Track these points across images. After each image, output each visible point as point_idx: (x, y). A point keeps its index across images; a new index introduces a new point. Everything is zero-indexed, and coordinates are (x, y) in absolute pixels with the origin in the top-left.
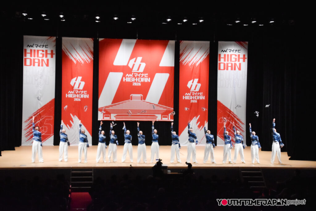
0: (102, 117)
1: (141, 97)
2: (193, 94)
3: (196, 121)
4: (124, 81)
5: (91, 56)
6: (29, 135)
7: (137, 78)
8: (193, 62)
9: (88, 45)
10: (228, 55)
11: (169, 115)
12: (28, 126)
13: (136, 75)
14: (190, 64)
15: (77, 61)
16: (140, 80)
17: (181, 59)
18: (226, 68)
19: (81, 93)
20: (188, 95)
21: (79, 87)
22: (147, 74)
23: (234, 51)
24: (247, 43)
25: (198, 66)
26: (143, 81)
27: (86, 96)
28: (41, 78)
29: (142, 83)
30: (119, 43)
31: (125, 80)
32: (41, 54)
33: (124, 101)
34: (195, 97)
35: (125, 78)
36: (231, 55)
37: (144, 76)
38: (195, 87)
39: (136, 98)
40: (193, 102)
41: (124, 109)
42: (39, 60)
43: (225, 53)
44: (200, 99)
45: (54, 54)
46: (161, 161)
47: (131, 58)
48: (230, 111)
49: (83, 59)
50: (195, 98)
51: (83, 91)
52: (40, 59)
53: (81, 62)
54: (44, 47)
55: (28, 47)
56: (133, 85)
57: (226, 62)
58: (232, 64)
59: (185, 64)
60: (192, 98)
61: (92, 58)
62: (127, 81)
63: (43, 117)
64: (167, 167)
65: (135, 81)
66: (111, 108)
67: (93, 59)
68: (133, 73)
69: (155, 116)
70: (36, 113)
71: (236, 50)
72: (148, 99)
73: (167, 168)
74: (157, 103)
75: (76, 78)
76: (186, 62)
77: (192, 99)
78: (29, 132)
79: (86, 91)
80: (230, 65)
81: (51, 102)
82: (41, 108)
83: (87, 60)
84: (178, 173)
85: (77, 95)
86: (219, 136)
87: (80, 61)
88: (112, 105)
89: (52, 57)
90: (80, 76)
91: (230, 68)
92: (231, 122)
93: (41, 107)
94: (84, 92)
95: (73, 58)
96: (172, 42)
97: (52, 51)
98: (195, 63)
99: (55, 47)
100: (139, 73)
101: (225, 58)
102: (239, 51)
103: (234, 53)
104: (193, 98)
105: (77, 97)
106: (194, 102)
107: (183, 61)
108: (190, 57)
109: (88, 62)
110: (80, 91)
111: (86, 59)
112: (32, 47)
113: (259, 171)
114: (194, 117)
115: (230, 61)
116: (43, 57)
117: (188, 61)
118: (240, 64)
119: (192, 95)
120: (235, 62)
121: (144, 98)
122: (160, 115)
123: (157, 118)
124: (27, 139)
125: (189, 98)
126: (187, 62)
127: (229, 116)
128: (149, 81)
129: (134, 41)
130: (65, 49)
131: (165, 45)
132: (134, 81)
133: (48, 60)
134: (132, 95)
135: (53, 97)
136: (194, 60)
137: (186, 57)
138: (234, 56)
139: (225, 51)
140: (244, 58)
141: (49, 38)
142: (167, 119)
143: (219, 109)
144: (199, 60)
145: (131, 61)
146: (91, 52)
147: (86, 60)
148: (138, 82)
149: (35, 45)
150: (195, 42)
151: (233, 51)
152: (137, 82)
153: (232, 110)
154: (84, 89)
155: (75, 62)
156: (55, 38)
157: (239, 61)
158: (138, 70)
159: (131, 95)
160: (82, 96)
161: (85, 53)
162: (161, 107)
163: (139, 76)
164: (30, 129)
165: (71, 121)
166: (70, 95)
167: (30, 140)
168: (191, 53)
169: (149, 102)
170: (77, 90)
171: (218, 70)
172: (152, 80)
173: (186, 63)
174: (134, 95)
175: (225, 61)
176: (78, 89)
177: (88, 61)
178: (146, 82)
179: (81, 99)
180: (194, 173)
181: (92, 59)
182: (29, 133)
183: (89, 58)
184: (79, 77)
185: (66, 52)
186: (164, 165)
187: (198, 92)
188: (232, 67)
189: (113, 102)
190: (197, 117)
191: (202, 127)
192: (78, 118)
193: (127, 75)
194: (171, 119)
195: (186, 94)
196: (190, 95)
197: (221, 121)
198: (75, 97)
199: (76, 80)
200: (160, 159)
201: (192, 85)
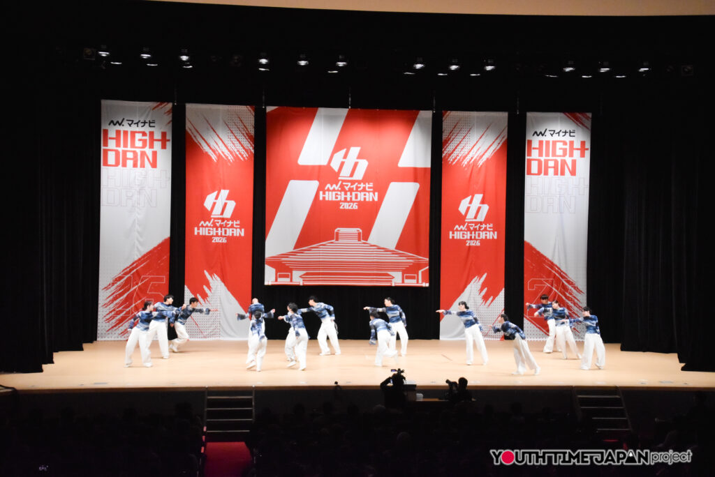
0: (274, 279)
1: (359, 234)
2: (472, 228)
3: (480, 287)
4: (321, 198)
5: (249, 145)
6: (113, 317)
7: (349, 193)
8: (472, 158)
9: (241, 121)
10: (548, 142)
11: (420, 272)
12: (111, 297)
13: (347, 186)
14: (465, 162)
15: (219, 156)
16: (356, 197)
17: (445, 152)
18: (544, 170)
19: (227, 225)
20: (461, 230)
21: (222, 213)
22: (371, 185)
23: (561, 133)
24: (590, 115)
25: (481, 166)
26: (362, 200)
27: (239, 232)
28: (139, 193)
29: (360, 203)
30: (311, 117)
31: (324, 198)
32: (140, 140)
33: (321, 242)
34: (475, 233)
35: (324, 193)
36: (554, 143)
37: (364, 188)
38: (475, 212)
39: (348, 236)
40: (472, 244)
41: (320, 260)
42: (135, 153)
43: (541, 138)
44: (488, 238)
45: (169, 140)
46: (402, 374)
47: (336, 149)
48: (552, 265)
49: (231, 153)
50: (475, 237)
51: (233, 221)
52: (138, 151)
53: (227, 157)
54: (147, 125)
55: (112, 124)
56: (341, 208)
57: (543, 159)
58: (556, 162)
59: (454, 163)
60: (469, 235)
61: (251, 148)
62: (327, 199)
63: (146, 278)
64: (415, 386)
65: (346, 200)
66: (292, 258)
67: (253, 151)
68: (340, 182)
69: (389, 275)
70: (128, 269)
71: (566, 132)
72: (374, 238)
73: (416, 389)
74: (392, 247)
75: (215, 193)
76: (456, 158)
77: (469, 238)
78: (114, 310)
79: (238, 222)
80: (551, 164)
81: (161, 245)
82: (140, 259)
83: (240, 154)
84: (440, 399)
85: (219, 229)
86: (528, 320)
87: (225, 155)
88: (294, 251)
89: (164, 147)
90: (224, 189)
91: (551, 171)
92: (554, 289)
93: (140, 257)
94: (235, 223)
95: (211, 148)
96: (426, 115)
97: (164, 134)
98: (476, 159)
99: (171, 124)
100: (353, 182)
101: (540, 149)
102: (572, 134)
103: (561, 138)
104: (471, 237)
105: (220, 234)
106: (474, 245)
107: (450, 155)
108: (466, 148)
109: (242, 158)
110: (226, 221)
111: (238, 151)
112: (120, 125)
113: (616, 395)
114: (474, 277)
115: (553, 156)
116: (144, 146)
117: (460, 155)
118: (574, 162)
119: (468, 229)
120: (563, 158)
121: (365, 235)
122: (400, 273)
123: (393, 280)
124: (111, 327)
125: (463, 237)
126: (458, 158)
127: (549, 274)
128: (376, 199)
129: (344, 112)
130: (192, 129)
131: (411, 121)
132: (343, 199)
133: (155, 154)
134: (338, 229)
135: (166, 233)
136: (474, 154)
137: (456, 148)
138: (562, 143)
139: (541, 133)
140: (583, 149)
141: (157, 106)
142: (415, 281)
143: (529, 261)
144: (484, 154)
145: (336, 155)
146: (250, 137)
147: (238, 153)
148: (351, 201)
149: (127, 120)
150: (475, 114)
151: (559, 133)
152: (349, 202)
153: (556, 262)
154: (233, 218)
155: (213, 158)
156: (170, 105)
157: (571, 155)
158: (352, 175)
159: (336, 230)
160: (229, 232)
161: (236, 138)
162: (401, 255)
163: (353, 188)
164: (117, 304)
165: (205, 287)
166: (202, 230)
167: (115, 328)
168: (466, 137)
169: (376, 244)
170: (219, 219)
171: (526, 176)
172: (381, 198)
173: (456, 160)
174: (342, 230)
175: (540, 154)
176: (220, 216)
177: (242, 156)
178: (369, 202)
179: (228, 238)
180: (473, 400)
181: (251, 152)
182: (113, 313)
183: (244, 148)
184: (222, 191)
185: (195, 136)
186: (408, 381)
187: (481, 223)
188: (555, 168)
189: (298, 245)
190: (481, 277)
191: (491, 299)
192: (221, 280)
193: (328, 185)
194: (423, 281)
195: (457, 226)
196: (465, 231)
197: (532, 286)
198: (215, 234)
199: (216, 198)
200: (399, 370)
201: (468, 208)
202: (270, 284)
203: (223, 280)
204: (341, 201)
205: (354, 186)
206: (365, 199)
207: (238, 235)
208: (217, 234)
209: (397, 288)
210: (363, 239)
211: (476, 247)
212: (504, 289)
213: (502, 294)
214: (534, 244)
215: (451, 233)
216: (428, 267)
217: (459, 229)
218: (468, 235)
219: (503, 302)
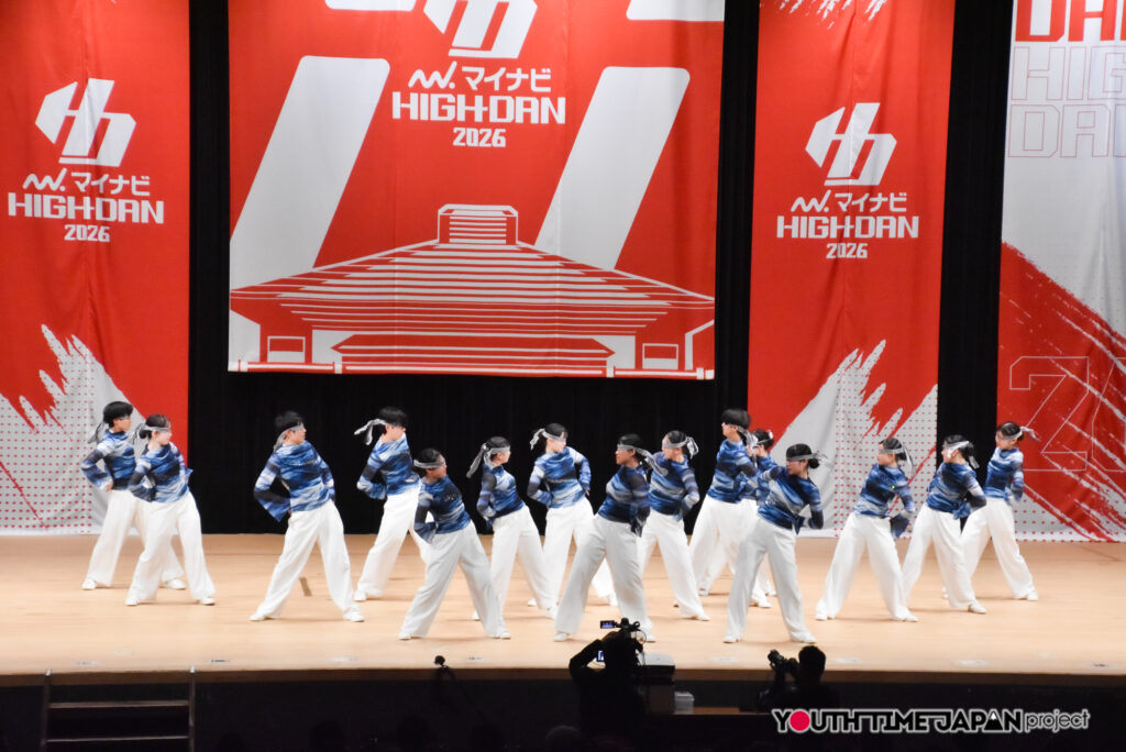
0: (255, 353)
1: (510, 221)
2: (843, 207)
3: (866, 380)
4: (397, 114)
7: (479, 99)
11: (689, 337)
13: (474, 76)
14: (829, 5)
16: (502, 112)
18: (1067, 23)
19: (109, 187)
20: (813, 212)
21: (95, 150)
22: (546, 75)
26: (520, 120)
27: (149, 212)
29: (512, 130)
31: (405, 112)
33: (394, 247)
34: (853, 222)
35: (405, 99)
37: (525, 85)
38: (854, 157)
39: (478, 229)
40: (843, 255)
41: (397, 297)
44: (892, 235)
46: (633, 635)
50: (852, 232)
51: (128, 177)
56: (457, 142)
60: (835, 227)
62: (414, 116)
64: (671, 669)
65: (470, 121)
66: (309, 293)
68: (454, 64)
69: (601, 347)
72: (551, 237)
74: (607, 260)
75: (71, 89)
77: (834, 235)
79: (146, 181)
84: (743, 709)
85: (87, 200)
88: (317, 270)
90: (99, 76)
91: (1092, 27)
92: (1087, 386)
94: (135, 182)
100: (491, 66)
104: (841, 232)
105: (87, 216)
106: (849, 255)
110: (106, 177)
114: (850, 352)
119: (833, 208)
121: (528, 227)
122: (630, 341)
123: (609, 360)
125: (818, 232)
128: (561, 118)
132: (462, 117)
134: (448, 206)
142: (673, 364)
143: (1013, 303)
148: (486, 123)
152: (478, 126)
153: (1096, 306)
154: (130, 165)
158: (488, 44)
159: (441, 212)
160: (118, 211)
162: (633, 287)
163: (491, 85)
165: (44, 375)
166: (31, 202)
169: (558, 254)
170: (83, 168)
172: (576, 115)
174: (461, 210)
176: (88, 162)
178: (540, 127)
179: (114, 228)
184: (92, 82)
186: (650, 656)
187: (872, 190)
188: (1107, 15)
189: (328, 253)
190: (867, 352)
191: (896, 417)
192: (95, 355)
193: (419, 75)
194: (696, 365)
195: (800, 201)
196: (822, 214)
197: (1020, 380)
198: (72, 216)
199: (75, 104)
200: (625, 621)
201: (835, 146)
202: (245, 367)
203: (102, 355)
204: (455, 123)
205: (495, 78)
206: (527, 116)
207: (145, 220)
208: (79, 214)
209: (621, 383)
210: (520, 240)
211: (856, 261)
212: (936, 387)
213: (931, 401)
214: (1031, 253)
215: (781, 220)
216: (712, 323)
217: (806, 209)
218: (831, 228)
219: (934, 424)
